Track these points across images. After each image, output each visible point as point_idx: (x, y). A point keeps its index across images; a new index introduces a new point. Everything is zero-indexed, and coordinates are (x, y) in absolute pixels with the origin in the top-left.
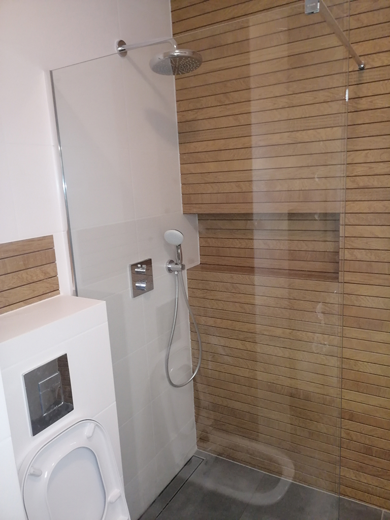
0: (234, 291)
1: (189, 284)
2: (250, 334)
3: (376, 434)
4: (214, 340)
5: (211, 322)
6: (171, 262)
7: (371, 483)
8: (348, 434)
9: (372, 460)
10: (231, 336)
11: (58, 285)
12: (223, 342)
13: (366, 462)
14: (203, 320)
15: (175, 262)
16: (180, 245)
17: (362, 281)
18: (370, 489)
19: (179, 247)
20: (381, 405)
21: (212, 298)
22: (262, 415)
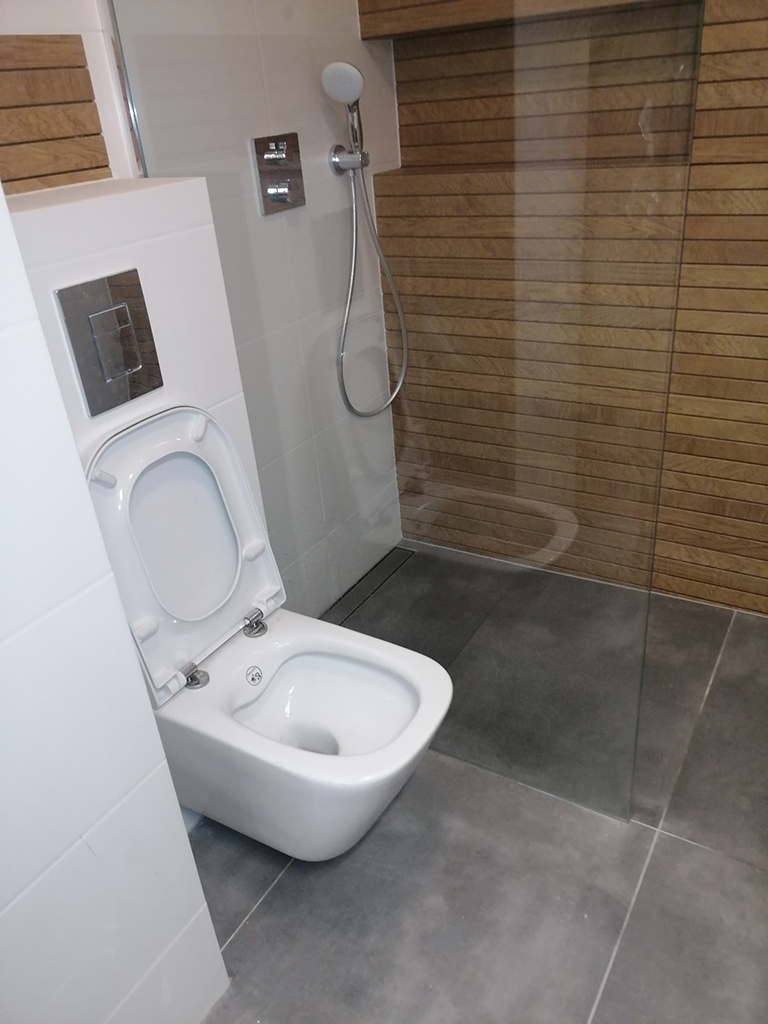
0: (471, 212)
1: (379, 206)
2: (504, 303)
3: (736, 474)
4: (431, 325)
5: (425, 285)
6: (338, 149)
7: (716, 565)
8: (682, 480)
9: (721, 523)
10: (464, 312)
11: (106, 155)
12: (448, 325)
13: (711, 528)
14: (409, 284)
15: (347, 148)
16: (356, 103)
17: (739, 155)
18: (715, 576)
19: (354, 106)
20: (750, 418)
21: (425, 234)
22: (522, 462)
